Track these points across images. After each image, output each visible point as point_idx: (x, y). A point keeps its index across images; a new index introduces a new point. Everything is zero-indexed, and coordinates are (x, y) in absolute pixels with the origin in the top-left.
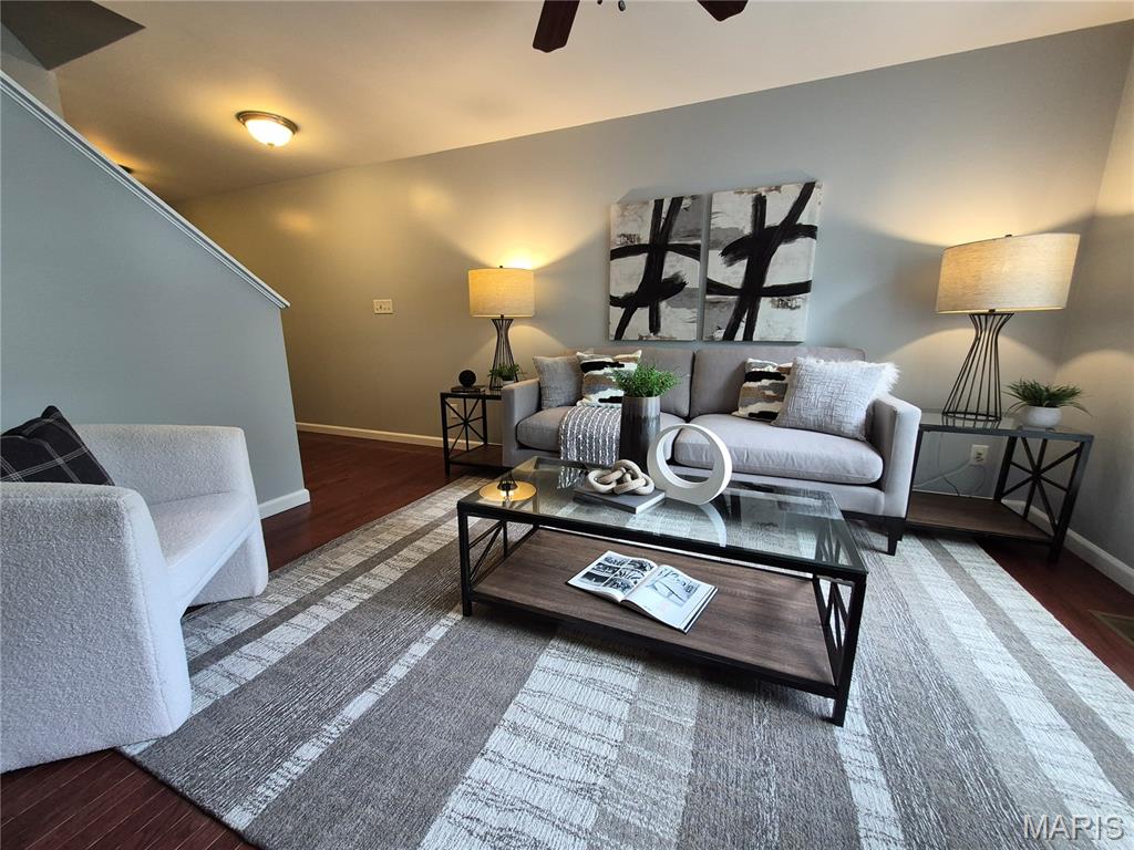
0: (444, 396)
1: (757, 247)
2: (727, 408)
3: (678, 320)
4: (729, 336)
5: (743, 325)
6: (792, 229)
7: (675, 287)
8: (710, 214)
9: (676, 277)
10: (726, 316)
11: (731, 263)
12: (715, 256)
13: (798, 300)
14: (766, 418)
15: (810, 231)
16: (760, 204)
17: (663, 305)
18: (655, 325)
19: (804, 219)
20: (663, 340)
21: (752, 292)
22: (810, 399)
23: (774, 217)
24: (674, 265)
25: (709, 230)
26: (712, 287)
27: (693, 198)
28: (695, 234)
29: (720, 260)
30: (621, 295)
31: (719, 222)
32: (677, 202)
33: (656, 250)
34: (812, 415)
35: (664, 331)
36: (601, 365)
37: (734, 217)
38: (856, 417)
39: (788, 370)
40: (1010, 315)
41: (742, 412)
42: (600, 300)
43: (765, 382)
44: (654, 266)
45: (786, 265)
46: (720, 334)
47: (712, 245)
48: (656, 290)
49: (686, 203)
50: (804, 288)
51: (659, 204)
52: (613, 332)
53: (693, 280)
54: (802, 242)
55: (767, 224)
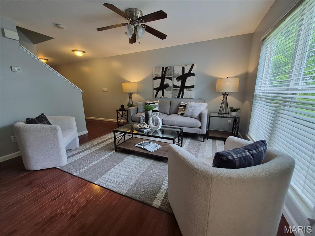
0: (117, 110)
1: (183, 78)
2: (176, 113)
3: (168, 93)
4: (178, 97)
5: (181, 94)
6: (190, 74)
7: (167, 86)
8: (173, 71)
9: (167, 84)
10: (178, 92)
11: (178, 81)
12: (175, 80)
13: (192, 89)
14: (182, 114)
15: (194, 75)
16: (183, 68)
17: (165, 90)
18: (163, 95)
19: (192, 72)
20: (165, 98)
21: (183, 87)
22: (189, 111)
23: (186, 71)
24: (167, 81)
25: (173, 74)
26: (175, 86)
27: (170, 67)
28: (171, 75)
29: (176, 80)
30: (156, 88)
31: (175, 72)
32: (167, 68)
33: (163, 78)
34: (189, 114)
35: (165, 96)
36: (150, 104)
37: (178, 72)
38: (197, 114)
39: (186, 104)
40: (229, 93)
41: (179, 113)
42: (152, 89)
43: (183, 107)
44: (163, 82)
45: (189, 81)
46: (176, 96)
47: (174, 77)
48: (163, 87)
49: (168, 68)
50: (193, 87)
51: (163, 68)
52: (154, 96)
53: (171, 85)
54: (192, 77)
55: (185, 73)
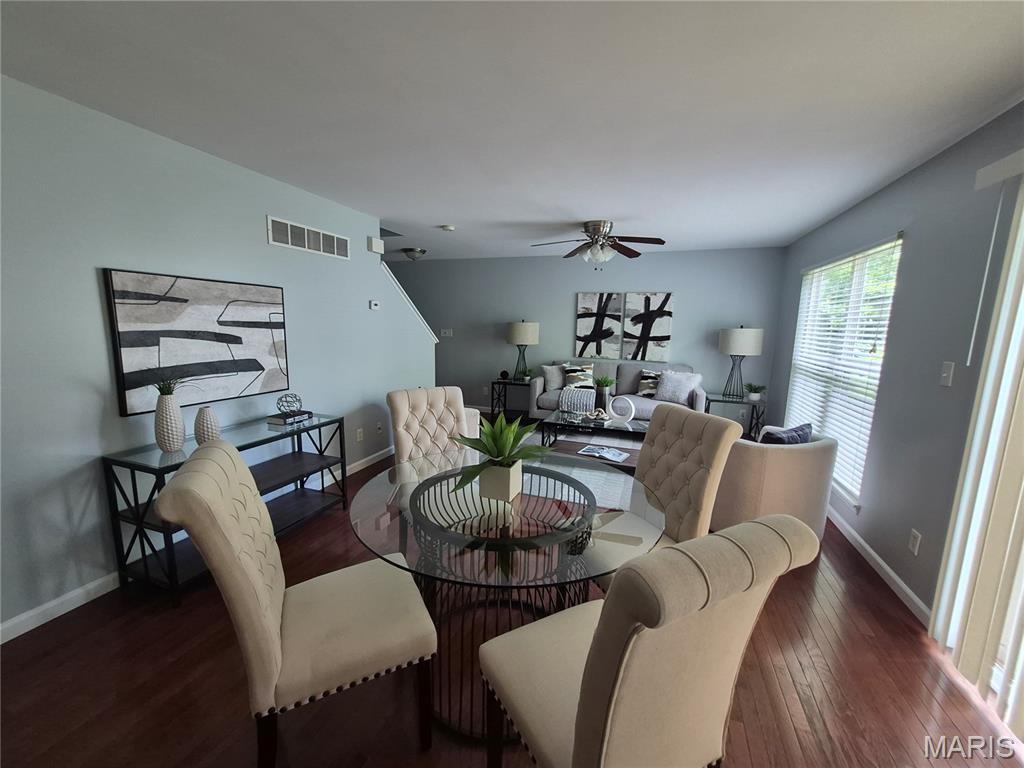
0: (493, 383)
1: (647, 318)
2: (634, 392)
3: (610, 349)
4: (634, 357)
5: (640, 353)
6: (662, 312)
7: (609, 333)
8: (625, 302)
9: (609, 329)
10: (633, 348)
11: (635, 324)
12: (628, 321)
13: (665, 343)
14: (650, 396)
15: (669, 314)
16: (648, 300)
17: (603, 341)
18: (599, 351)
19: (666, 309)
20: (603, 358)
21: (644, 339)
22: (666, 389)
23: (654, 306)
24: (608, 323)
25: (625, 309)
26: (626, 335)
27: (618, 294)
28: (618, 310)
29: (630, 322)
30: (582, 335)
31: (630, 306)
32: (610, 295)
33: (600, 315)
34: (667, 395)
35: (604, 353)
36: (575, 371)
37: (636, 305)
38: (684, 396)
39: (659, 376)
40: (744, 356)
41: (640, 393)
42: (570, 338)
43: (650, 381)
44: (599, 323)
45: (659, 327)
46: (630, 357)
47: (628, 316)
48: (599, 335)
49: (614, 296)
50: (667, 338)
51: (602, 295)
52: (578, 353)
53: (618, 331)
54: (666, 318)
55: (651, 309)
